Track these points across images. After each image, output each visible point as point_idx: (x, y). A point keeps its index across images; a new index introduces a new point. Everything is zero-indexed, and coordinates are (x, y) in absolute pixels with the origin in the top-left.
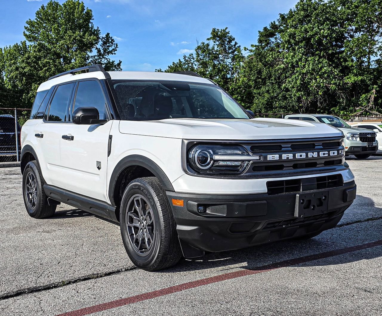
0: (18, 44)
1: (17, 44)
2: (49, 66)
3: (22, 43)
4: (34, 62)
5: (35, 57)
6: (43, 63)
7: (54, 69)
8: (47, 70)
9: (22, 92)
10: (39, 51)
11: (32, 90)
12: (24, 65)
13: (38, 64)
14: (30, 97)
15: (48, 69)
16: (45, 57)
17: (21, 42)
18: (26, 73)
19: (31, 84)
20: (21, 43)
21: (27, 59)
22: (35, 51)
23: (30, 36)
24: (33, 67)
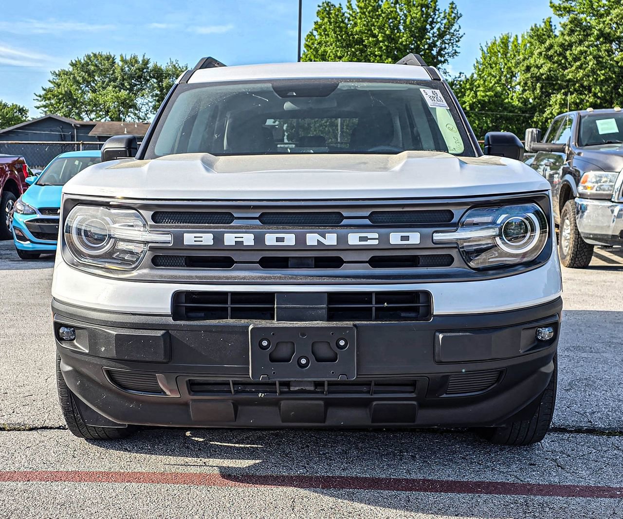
0: (538, 26)
1: (536, 26)
2: (585, 58)
3: (545, 23)
4: (560, 55)
5: (562, 45)
6: (574, 54)
7: (593, 64)
8: (580, 67)
9: (533, 110)
10: (572, 32)
11: (550, 106)
12: (541, 61)
13: (565, 58)
14: (546, 118)
15: (582, 65)
16: (581, 42)
17: (544, 19)
18: (543, 74)
19: (549, 95)
20: (543, 22)
21: (547, 50)
22: (563, 34)
23: (560, 8)
24: (557, 62)
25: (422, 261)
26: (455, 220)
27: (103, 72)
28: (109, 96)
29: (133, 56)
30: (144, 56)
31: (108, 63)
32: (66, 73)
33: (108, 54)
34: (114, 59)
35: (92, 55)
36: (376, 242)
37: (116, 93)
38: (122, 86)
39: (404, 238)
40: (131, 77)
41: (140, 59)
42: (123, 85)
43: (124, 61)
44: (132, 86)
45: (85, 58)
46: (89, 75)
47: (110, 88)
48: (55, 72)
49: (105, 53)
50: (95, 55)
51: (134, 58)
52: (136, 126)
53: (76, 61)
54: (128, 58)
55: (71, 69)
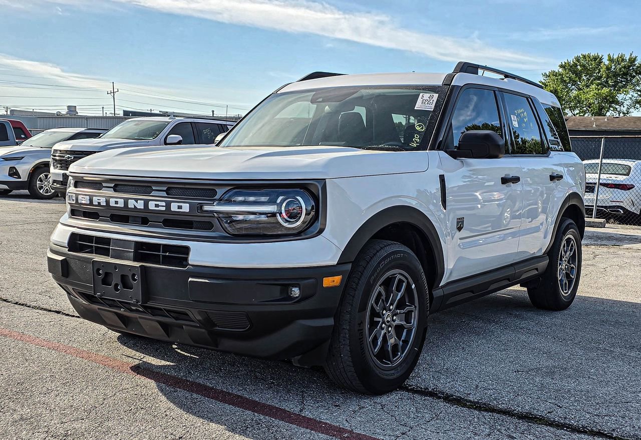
25: (195, 225)
26: (217, 197)
27: (589, 73)
28: (591, 94)
29: (620, 55)
30: (631, 54)
31: (595, 63)
32: (555, 74)
33: (596, 55)
34: (601, 59)
35: (581, 56)
36: (164, 209)
37: (599, 90)
38: (606, 84)
39: (180, 207)
40: (616, 75)
41: (627, 57)
42: (607, 82)
43: (611, 60)
44: (616, 83)
45: (574, 60)
46: (576, 75)
47: (593, 86)
48: (545, 74)
49: (593, 54)
50: (584, 57)
51: (621, 57)
52: (606, 120)
53: (565, 63)
54: (615, 57)
55: (561, 70)
